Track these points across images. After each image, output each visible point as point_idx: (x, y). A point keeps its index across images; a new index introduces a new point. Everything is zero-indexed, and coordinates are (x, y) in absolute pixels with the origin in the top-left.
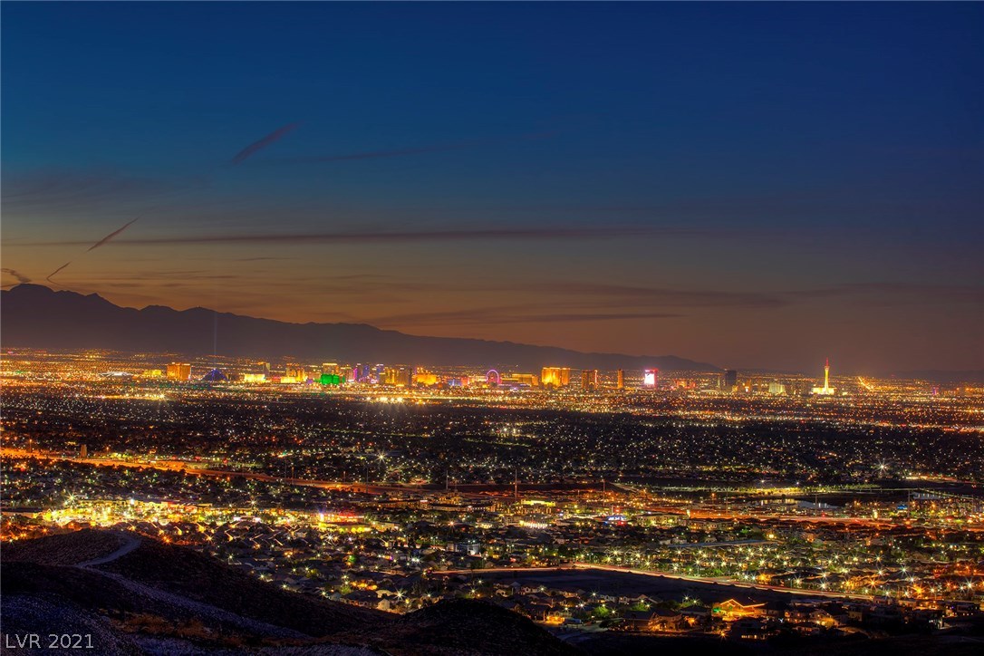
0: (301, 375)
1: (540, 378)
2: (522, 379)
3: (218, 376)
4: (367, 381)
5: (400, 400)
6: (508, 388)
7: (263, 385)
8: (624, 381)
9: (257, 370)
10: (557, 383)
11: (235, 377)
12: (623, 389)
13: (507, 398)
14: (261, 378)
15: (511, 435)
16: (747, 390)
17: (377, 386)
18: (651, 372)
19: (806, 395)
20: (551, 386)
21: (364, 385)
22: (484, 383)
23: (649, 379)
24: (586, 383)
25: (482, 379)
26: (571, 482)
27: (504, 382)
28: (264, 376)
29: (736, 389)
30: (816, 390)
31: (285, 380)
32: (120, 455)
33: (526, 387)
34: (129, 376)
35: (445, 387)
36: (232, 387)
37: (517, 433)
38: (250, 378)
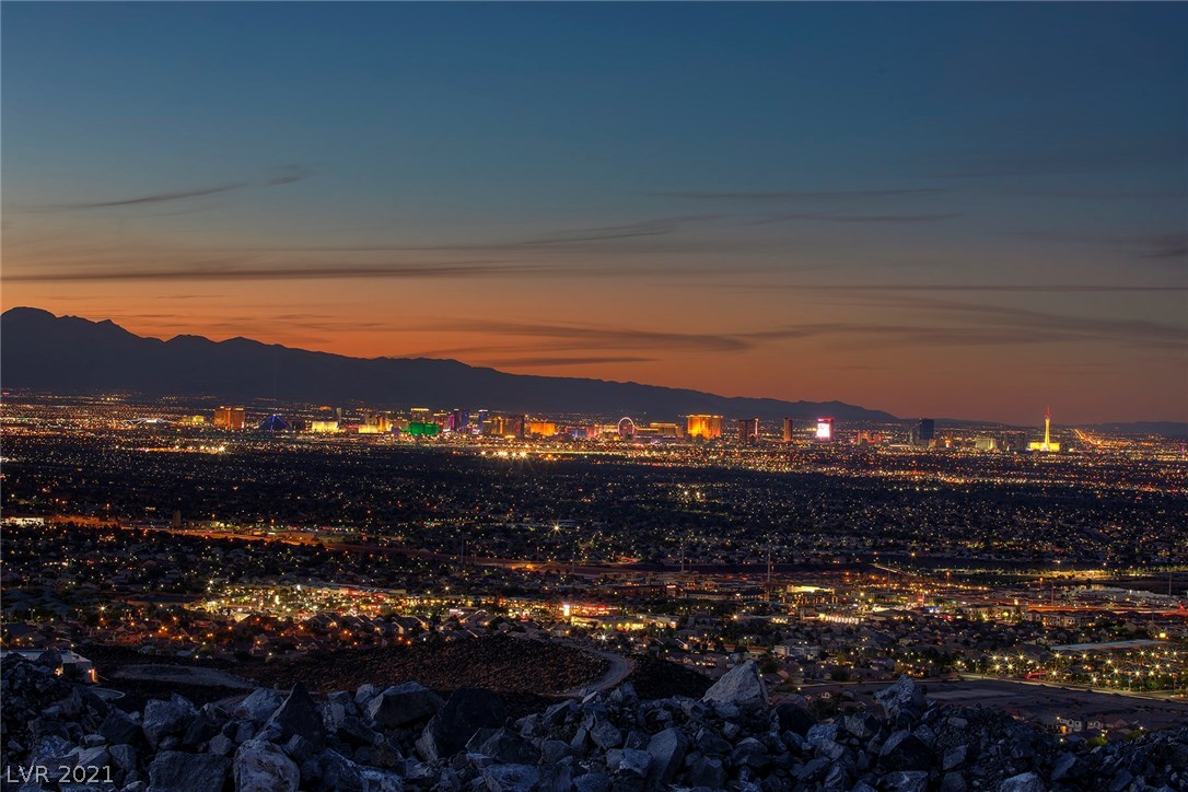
0: (384, 424)
1: (685, 429)
2: (662, 429)
3: (279, 425)
4: (468, 431)
5: (523, 454)
6: (648, 441)
7: (337, 435)
8: (791, 433)
9: (326, 418)
10: (707, 434)
11: (301, 426)
12: (791, 443)
13: (654, 454)
14: (334, 427)
15: (694, 500)
16: (947, 446)
17: (481, 437)
18: (826, 422)
19: (1022, 452)
20: (700, 437)
21: (465, 437)
22: (616, 434)
23: (823, 431)
24: (744, 436)
25: (610, 429)
26: (820, 562)
27: (640, 433)
28: (336, 424)
29: (934, 443)
30: (1033, 446)
31: (365, 430)
32: (222, 525)
33: (671, 440)
34: (166, 424)
35: (567, 438)
36: (300, 438)
37: (702, 497)
38: (319, 427)
